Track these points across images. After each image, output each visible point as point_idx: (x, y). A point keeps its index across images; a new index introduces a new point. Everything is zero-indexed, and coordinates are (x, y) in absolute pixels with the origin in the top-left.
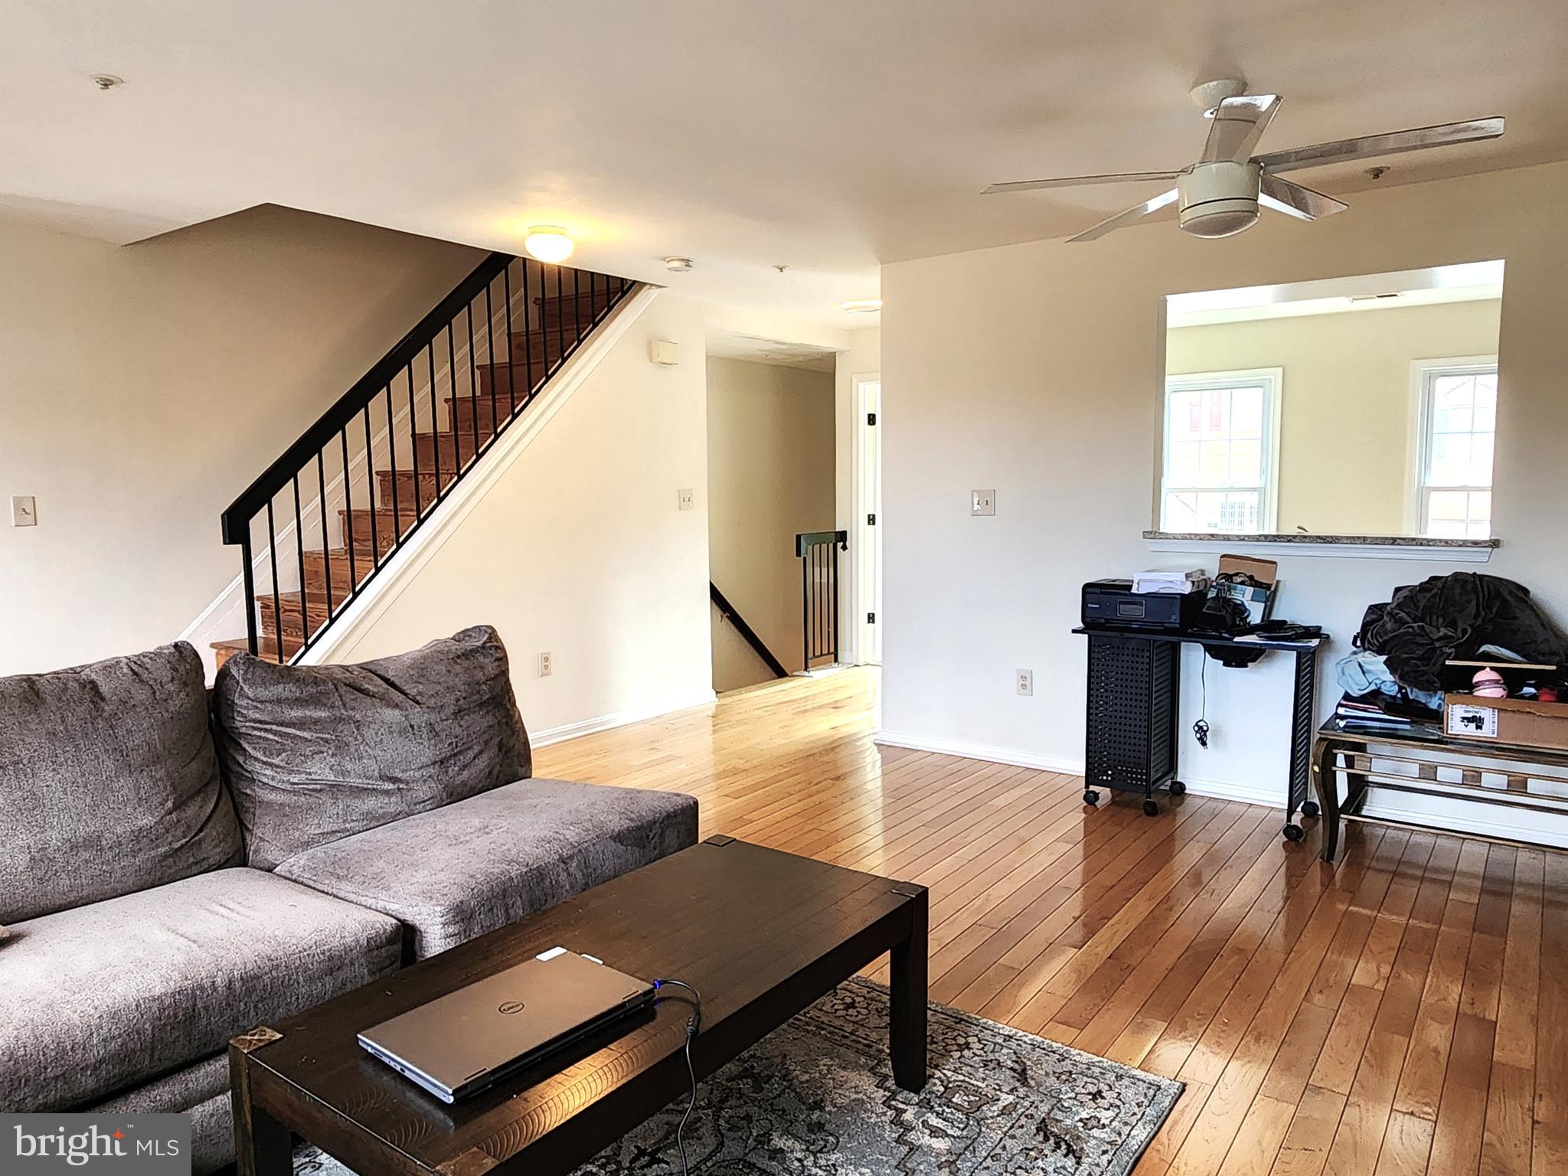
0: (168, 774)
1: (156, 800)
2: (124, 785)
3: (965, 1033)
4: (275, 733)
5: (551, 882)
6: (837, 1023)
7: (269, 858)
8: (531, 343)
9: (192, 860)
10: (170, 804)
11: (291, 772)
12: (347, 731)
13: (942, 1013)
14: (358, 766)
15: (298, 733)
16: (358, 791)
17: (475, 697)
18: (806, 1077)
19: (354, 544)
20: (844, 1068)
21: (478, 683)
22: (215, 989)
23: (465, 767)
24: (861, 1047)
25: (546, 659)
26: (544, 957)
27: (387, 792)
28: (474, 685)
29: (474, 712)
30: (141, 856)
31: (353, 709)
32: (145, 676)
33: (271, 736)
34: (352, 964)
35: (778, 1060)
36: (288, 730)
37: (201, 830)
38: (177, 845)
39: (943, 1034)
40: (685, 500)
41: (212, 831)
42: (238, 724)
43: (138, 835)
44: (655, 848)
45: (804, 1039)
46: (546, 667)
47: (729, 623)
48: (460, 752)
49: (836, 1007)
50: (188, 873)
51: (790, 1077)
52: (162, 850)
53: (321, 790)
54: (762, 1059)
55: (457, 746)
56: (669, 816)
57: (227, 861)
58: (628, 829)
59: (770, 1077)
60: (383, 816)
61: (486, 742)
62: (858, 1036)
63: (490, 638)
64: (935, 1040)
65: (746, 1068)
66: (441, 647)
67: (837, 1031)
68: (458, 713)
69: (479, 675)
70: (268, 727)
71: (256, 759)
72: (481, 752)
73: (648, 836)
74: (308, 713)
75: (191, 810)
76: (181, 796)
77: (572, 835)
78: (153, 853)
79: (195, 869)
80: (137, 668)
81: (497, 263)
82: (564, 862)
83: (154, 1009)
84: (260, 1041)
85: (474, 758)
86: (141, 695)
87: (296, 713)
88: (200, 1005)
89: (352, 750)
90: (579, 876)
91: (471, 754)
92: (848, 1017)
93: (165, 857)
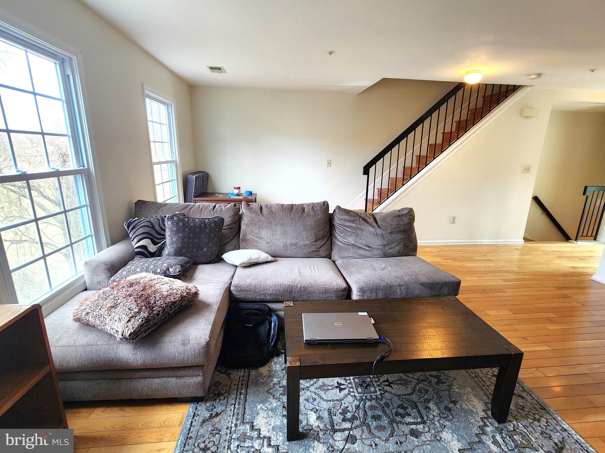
0: (315, 233)
1: (310, 239)
2: (304, 233)
3: (542, 415)
4: (342, 228)
5: (393, 291)
6: (484, 379)
7: (335, 258)
8: (476, 112)
9: (317, 254)
10: (314, 240)
11: (344, 238)
12: (359, 232)
13: (536, 401)
14: (360, 241)
15: (347, 229)
16: (359, 248)
17: (398, 229)
18: (457, 390)
19: (405, 176)
20: (475, 396)
21: (400, 225)
22: (297, 288)
23: (390, 249)
24: (487, 392)
25: (454, 218)
26: (360, 314)
27: (367, 250)
28: (398, 225)
29: (397, 233)
30: (305, 251)
31: (362, 226)
32: (314, 208)
33: (341, 228)
34: (331, 293)
35: (452, 379)
36: (345, 228)
37: (320, 248)
38: (314, 250)
39: (530, 409)
40: (527, 169)
41: (324, 248)
42: (335, 224)
43: (305, 245)
44: (437, 292)
45: (467, 377)
46: (454, 221)
47: (546, 216)
48: (390, 244)
49: (488, 373)
50: (315, 257)
51: (451, 387)
52: (310, 250)
53: (350, 245)
54: (446, 375)
55: (389, 242)
56: (445, 283)
57: (326, 257)
58: (427, 283)
59: (444, 383)
60: (364, 256)
61: (399, 243)
62: (490, 388)
63: (409, 212)
64: (524, 409)
65: (438, 375)
66: (392, 212)
67: (482, 381)
68: (391, 233)
69: (401, 223)
70: (341, 226)
71: (337, 233)
72: (397, 245)
73: (434, 287)
74: (351, 224)
75: (319, 242)
76: (317, 239)
77: (406, 278)
78: (308, 250)
79: (318, 256)
80: (313, 206)
81: (460, 86)
82: (400, 286)
83: (284, 287)
84: (288, 304)
85: (394, 247)
86: (312, 213)
87: (348, 224)
88: (293, 290)
89: (359, 236)
90: (404, 291)
91: (393, 245)
92: (491, 379)
93: (311, 252)
